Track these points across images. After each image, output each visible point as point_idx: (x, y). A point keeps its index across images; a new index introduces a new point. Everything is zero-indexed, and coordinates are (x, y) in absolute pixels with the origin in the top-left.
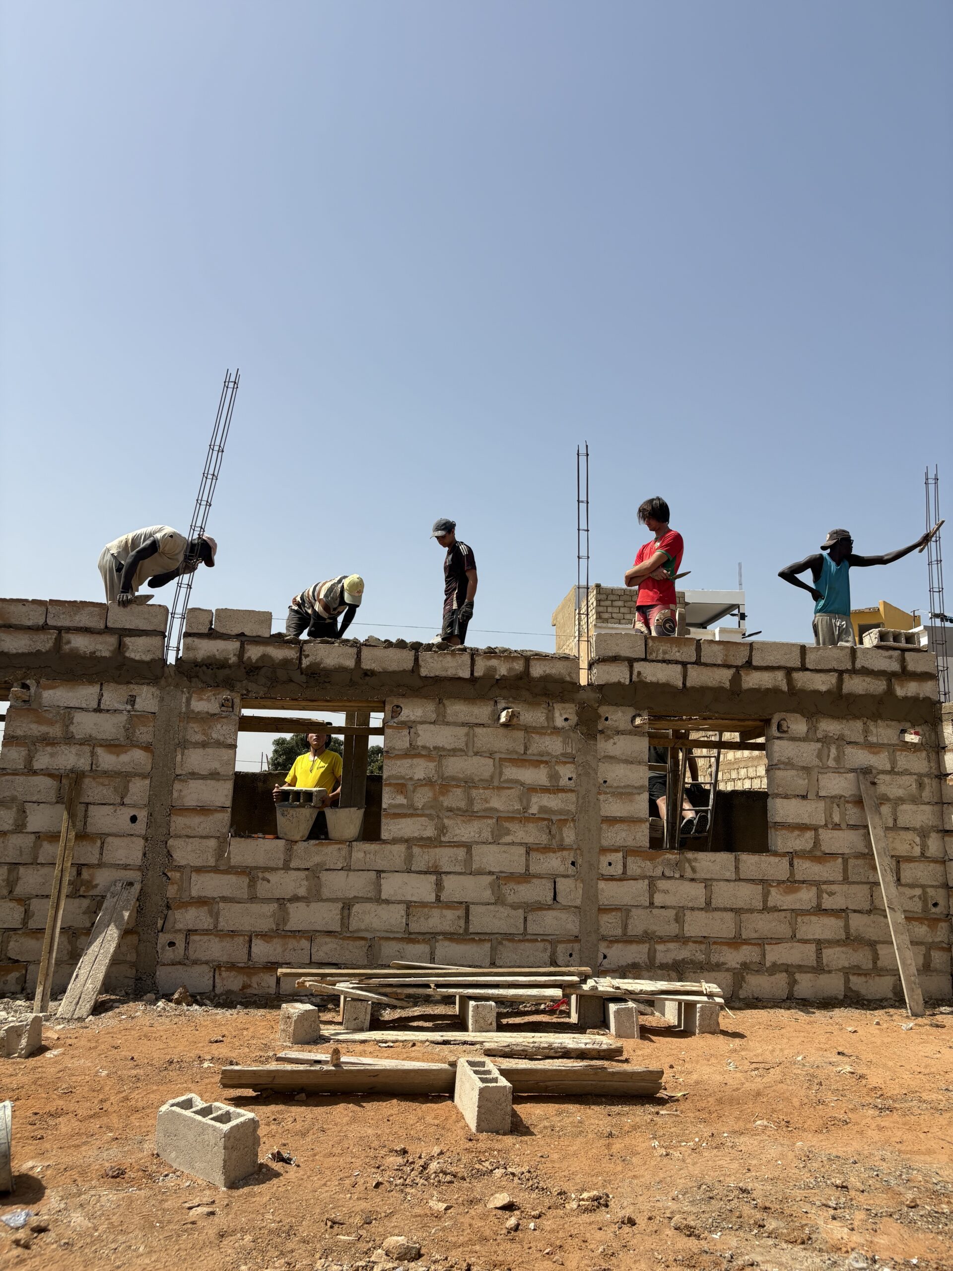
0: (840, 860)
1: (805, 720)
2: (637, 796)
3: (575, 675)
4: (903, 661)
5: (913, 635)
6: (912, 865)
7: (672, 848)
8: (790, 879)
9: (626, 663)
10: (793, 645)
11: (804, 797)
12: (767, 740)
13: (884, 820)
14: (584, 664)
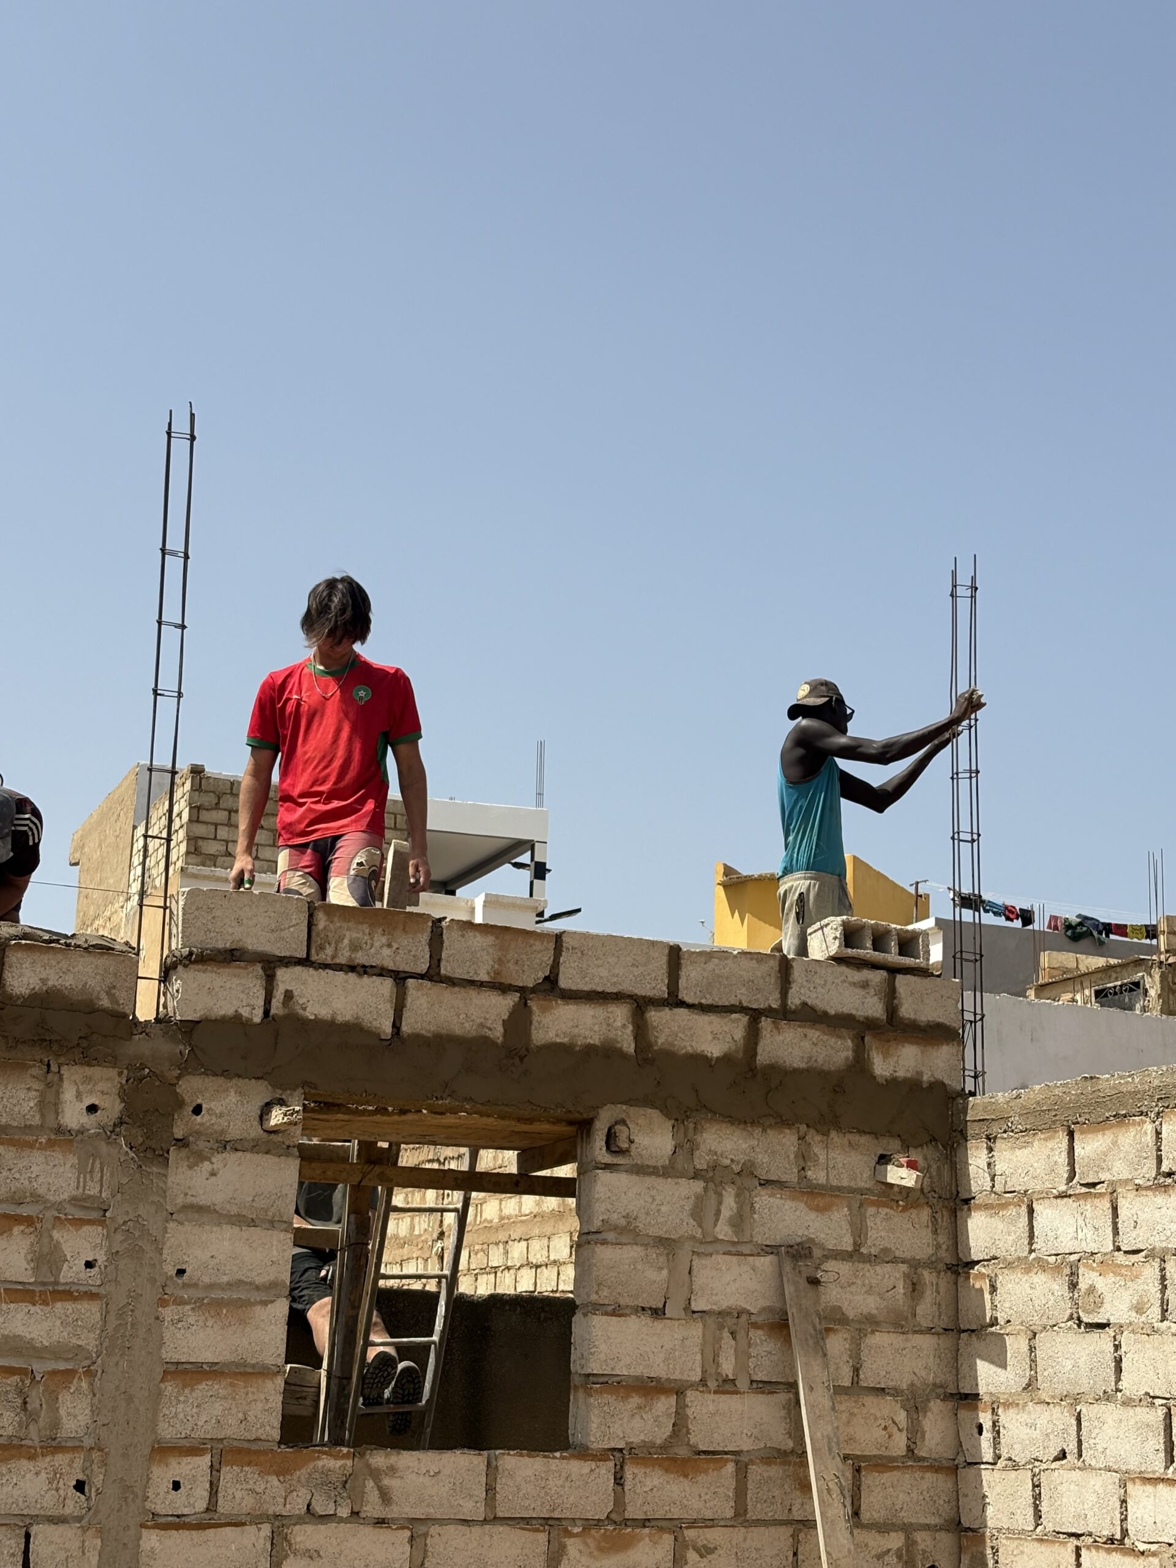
0: (730, 1468)
1: (669, 1124)
2: (258, 1309)
3: (124, 994)
4: (890, 995)
5: (914, 936)
6: (886, 1477)
7: (337, 1441)
8: (614, 1516)
9: (258, 969)
10: (653, 943)
11: (658, 1313)
12: (580, 1171)
13: (832, 1368)
14: (150, 966)
